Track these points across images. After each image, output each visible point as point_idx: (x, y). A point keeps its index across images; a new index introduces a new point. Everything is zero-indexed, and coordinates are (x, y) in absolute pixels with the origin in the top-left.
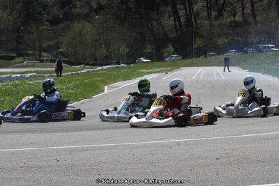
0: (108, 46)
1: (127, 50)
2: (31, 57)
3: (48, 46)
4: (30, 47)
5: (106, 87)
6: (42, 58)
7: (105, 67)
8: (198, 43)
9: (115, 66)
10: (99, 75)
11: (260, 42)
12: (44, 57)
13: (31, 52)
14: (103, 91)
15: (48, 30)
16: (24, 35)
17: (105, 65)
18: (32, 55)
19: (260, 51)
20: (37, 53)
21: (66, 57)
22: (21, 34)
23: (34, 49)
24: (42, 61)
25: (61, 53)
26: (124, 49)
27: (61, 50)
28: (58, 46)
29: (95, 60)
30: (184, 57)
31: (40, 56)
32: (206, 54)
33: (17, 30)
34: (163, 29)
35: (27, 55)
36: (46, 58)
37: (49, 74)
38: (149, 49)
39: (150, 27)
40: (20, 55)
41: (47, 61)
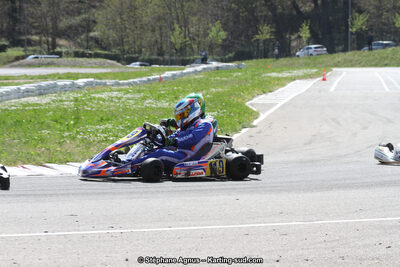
1: (223, 34)
2: (38, 48)
3: (70, 27)
4: (34, 28)
6: (58, 49)
12: (60, 46)
13: (36, 38)
18: (39, 43)
20: (50, 39)
21: (105, 49)
22: (18, 4)
23: (42, 31)
24: (60, 54)
25: (97, 41)
26: (217, 33)
27: (92, 34)
28: (88, 26)
29: (161, 53)
31: (54, 45)
35: (30, 43)
36: (64, 50)
37: (68, 82)
38: (266, 33)
41: (68, 54)
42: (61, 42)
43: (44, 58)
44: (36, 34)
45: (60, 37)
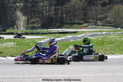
2: (92, 24)
3: (101, 18)
4: (91, 18)
6: (97, 24)
13: (91, 21)
15: (100, 9)
16: (88, 12)
18: (92, 22)
20: (95, 21)
21: (110, 24)
22: (86, 11)
23: (93, 19)
24: (98, 25)
25: (108, 22)
27: (107, 20)
28: (106, 17)
33: (84, 9)
35: (89, 22)
36: (99, 24)
37: (100, 33)
40: (86, 22)
41: (100, 25)
42: (98, 22)
43: (93, 26)
44: (91, 20)
45: (98, 21)
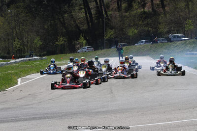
0: (21, 39)
5: (19, 80)
7: (18, 60)
8: (110, 34)
9: (27, 59)
10: (12, 68)
11: (169, 32)
14: (17, 84)
17: (18, 58)
19: (169, 40)
29: (9, 53)
30: (96, 49)
32: (117, 45)
34: (75, 22)
38: (61, 41)
39: (62, 20)
